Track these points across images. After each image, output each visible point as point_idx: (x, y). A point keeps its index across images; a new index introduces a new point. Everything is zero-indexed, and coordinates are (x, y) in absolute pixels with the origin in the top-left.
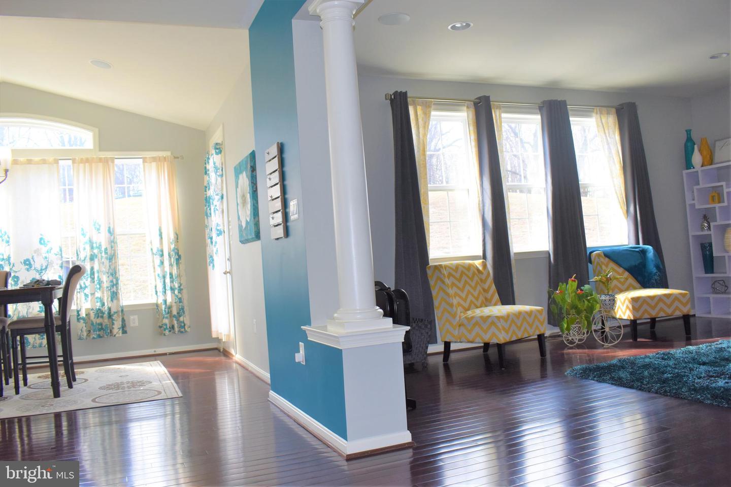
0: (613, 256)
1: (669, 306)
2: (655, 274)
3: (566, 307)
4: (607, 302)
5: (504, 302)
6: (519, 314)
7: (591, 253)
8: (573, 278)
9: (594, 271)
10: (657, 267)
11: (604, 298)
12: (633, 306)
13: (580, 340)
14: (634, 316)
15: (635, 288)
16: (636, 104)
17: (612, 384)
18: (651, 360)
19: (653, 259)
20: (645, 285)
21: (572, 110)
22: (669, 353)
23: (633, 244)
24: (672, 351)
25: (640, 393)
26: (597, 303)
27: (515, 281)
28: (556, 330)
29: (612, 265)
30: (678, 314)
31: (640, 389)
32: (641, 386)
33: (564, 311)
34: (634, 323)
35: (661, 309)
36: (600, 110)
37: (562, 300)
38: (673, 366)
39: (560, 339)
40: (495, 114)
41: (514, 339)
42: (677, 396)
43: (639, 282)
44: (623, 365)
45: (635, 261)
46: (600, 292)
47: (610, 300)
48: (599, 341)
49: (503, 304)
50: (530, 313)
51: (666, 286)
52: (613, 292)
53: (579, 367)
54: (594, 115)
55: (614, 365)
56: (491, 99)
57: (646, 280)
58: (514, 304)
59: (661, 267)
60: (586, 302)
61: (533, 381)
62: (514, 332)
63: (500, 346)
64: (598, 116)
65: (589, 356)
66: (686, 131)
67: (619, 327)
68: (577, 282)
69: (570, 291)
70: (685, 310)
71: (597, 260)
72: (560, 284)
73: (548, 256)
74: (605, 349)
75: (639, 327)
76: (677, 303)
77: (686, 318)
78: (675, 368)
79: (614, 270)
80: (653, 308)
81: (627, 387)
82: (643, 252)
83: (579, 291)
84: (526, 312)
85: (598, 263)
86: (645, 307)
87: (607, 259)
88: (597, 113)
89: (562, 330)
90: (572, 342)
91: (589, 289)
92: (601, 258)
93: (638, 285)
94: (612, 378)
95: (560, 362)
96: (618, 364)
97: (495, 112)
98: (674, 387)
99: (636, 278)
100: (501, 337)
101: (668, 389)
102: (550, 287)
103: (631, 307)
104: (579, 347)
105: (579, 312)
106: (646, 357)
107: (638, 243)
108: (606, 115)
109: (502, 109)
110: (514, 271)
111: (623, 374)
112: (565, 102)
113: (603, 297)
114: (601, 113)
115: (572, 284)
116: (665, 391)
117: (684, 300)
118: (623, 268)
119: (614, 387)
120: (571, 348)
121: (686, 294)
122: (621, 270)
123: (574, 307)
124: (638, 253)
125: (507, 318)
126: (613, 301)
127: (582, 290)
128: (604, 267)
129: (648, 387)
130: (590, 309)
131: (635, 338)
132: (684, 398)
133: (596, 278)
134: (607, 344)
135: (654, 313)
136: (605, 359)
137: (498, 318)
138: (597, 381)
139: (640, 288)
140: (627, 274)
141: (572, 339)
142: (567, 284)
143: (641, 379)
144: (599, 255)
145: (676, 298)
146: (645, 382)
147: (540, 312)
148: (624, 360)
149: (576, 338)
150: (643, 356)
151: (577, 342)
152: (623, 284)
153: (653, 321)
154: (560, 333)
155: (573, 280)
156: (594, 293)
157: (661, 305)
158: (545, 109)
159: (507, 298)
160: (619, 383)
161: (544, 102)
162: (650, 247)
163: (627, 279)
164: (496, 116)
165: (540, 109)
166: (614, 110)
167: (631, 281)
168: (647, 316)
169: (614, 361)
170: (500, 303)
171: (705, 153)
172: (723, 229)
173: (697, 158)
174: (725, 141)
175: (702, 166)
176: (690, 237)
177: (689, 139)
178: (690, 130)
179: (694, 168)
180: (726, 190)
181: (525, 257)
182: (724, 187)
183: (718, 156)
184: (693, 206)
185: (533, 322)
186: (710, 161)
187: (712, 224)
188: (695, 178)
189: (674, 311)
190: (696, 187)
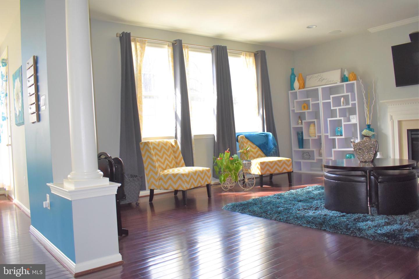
0: (250, 138)
1: (280, 167)
2: (273, 149)
3: (223, 168)
4: (246, 165)
5: (187, 165)
6: (195, 173)
7: (238, 136)
8: (227, 151)
9: (240, 146)
10: (274, 144)
11: (245, 162)
12: (261, 167)
13: (231, 187)
14: (261, 173)
15: (262, 157)
16: (266, 52)
17: (249, 215)
18: (271, 199)
19: (272, 140)
20: (267, 155)
21: (230, 53)
22: (281, 195)
23: (260, 131)
24: (282, 193)
25: (265, 220)
26: (241, 165)
27: (194, 152)
28: (217, 181)
29: (249, 143)
30: (285, 171)
31: (266, 218)
32: (266, 216)
33: (222, 170)
34: (261, 176)
35: (276, 169)
36: (245, 54)
37: (221, 163)
38: (284, 203)
39: (220, 186)
40: (185, 51)
41: (192, 187)
42: (287, 221)
43: (264, 153)
44: (255, 202)
45: (261, 142)
46: (243, 159)
47: (248, 164)
48: (241, 187)
49: (186, 166)
50: (202, 172)
51: (279, 156)
52: (250, 158)
53: (230, 204)
54: (242, 56)
55: (250, 203)
56: (183, 42)
57: (268, 152)
58: (193, 166)
59: (276, 144)
60: (235, 165)
61: (203, 213)
62: (192, 183)
63: (184, 192)
64: (244, 57)
65: (236, 196)
66: (292, 69)
67: (253, 179)
68: (230, 152)
69: (226, 158)
70: (289, 169)
71: (241, 140)
72: (220, 154)
73: (213, 137)
74: (245, 192)
75: (264, 179)
76: (285, 165)
77: (289, 174)
78: (285, 204)
79: (251, 146)
80: (272, 168)
81: (258, 216)
82: (267, 136)
83: (231, 158)
84: (200, 171)
85: (242, 142)
86: (268, 167)
87: (247, 140)
88: (243, 55)
89: (221, 181)
90: (226, 188)
91: (237, 157)
92: (243, 139)
93: (263, 155)
94: (249, 211)
95: (219, 200)
96: (253, 202)
97: (185, 50)
98: (285, 216)
99: (263, 151)
100: (185, 187)
101: (282, 217)
102: (214, 156)
103: (259, 167)
104: (230, 191)
105: (231, 171)
106: (268, 197)
107: (264, 131)
108: (249, 57)
109: (189, 49)
110: (193, 145)
111: (256, 208)
112: (226, 47)
113: (244, 162)
114: (246, 56)
115: (227, 154)
116: (280, 219)
117: (289, 164)
118: (255, 145)
119: (251, 217)
120: (226, 192)
121: (290, 160)
122: (254, 146)
123: (228, 167)
124: (264, 137)
125: (188, 175)
126: (250, 164)
127: (232, 158)
128: (245, 144)
129: (270, 217)
130: (237, 169)
131: (262, 186)
132: (291, 223)
133: (241, 151)
134: (246, 189)
135: (272, 171)
136: (245, 198)
137: (183, 175)
138: (241, 213)
139: (265, 157)
140: (257, 148)
141: (227, 186)
142: (224, 154)
143: (266, 211)
144: (242, 137)
145: (284, 162)
146: (268, 214)
147: (208, 171)
148: (256, 199)
149: (229, 186)
150: (267, 197)
151: (229, 188)
152: (255, 154)
153: (271, 176)
154: (220, 183)
155: (227, 152)
156: (239, 159)
157: (276, 166)
158: (214, 50)
159: (189, 162)
160: (254, 214)
161: (214, 46)
162: (271, 134)
163: (257, 151)
164: (185, 52)
165: (212, 50)
166: (253, 55)
167: (260, 152)
168: (268, 173)
169: (250, 200)
170: (185, 165)
171: (301, 82)
172: (309, 124)
173: (296, 84)
174: (311, 75)
175: (299, 89)
176: (292, 128)
177: (293, 74)
178: (293, 69)
179: (295, 90)
180: (311, 103)
181: (200, 138)
182: (310, 101)
183: (308, 84)
184: (293, 111)
185: (204, 177)
186: (303, 85)
187: (303, 121)
188: (295, 95)
189: (283, 170)
190: (295, 101)
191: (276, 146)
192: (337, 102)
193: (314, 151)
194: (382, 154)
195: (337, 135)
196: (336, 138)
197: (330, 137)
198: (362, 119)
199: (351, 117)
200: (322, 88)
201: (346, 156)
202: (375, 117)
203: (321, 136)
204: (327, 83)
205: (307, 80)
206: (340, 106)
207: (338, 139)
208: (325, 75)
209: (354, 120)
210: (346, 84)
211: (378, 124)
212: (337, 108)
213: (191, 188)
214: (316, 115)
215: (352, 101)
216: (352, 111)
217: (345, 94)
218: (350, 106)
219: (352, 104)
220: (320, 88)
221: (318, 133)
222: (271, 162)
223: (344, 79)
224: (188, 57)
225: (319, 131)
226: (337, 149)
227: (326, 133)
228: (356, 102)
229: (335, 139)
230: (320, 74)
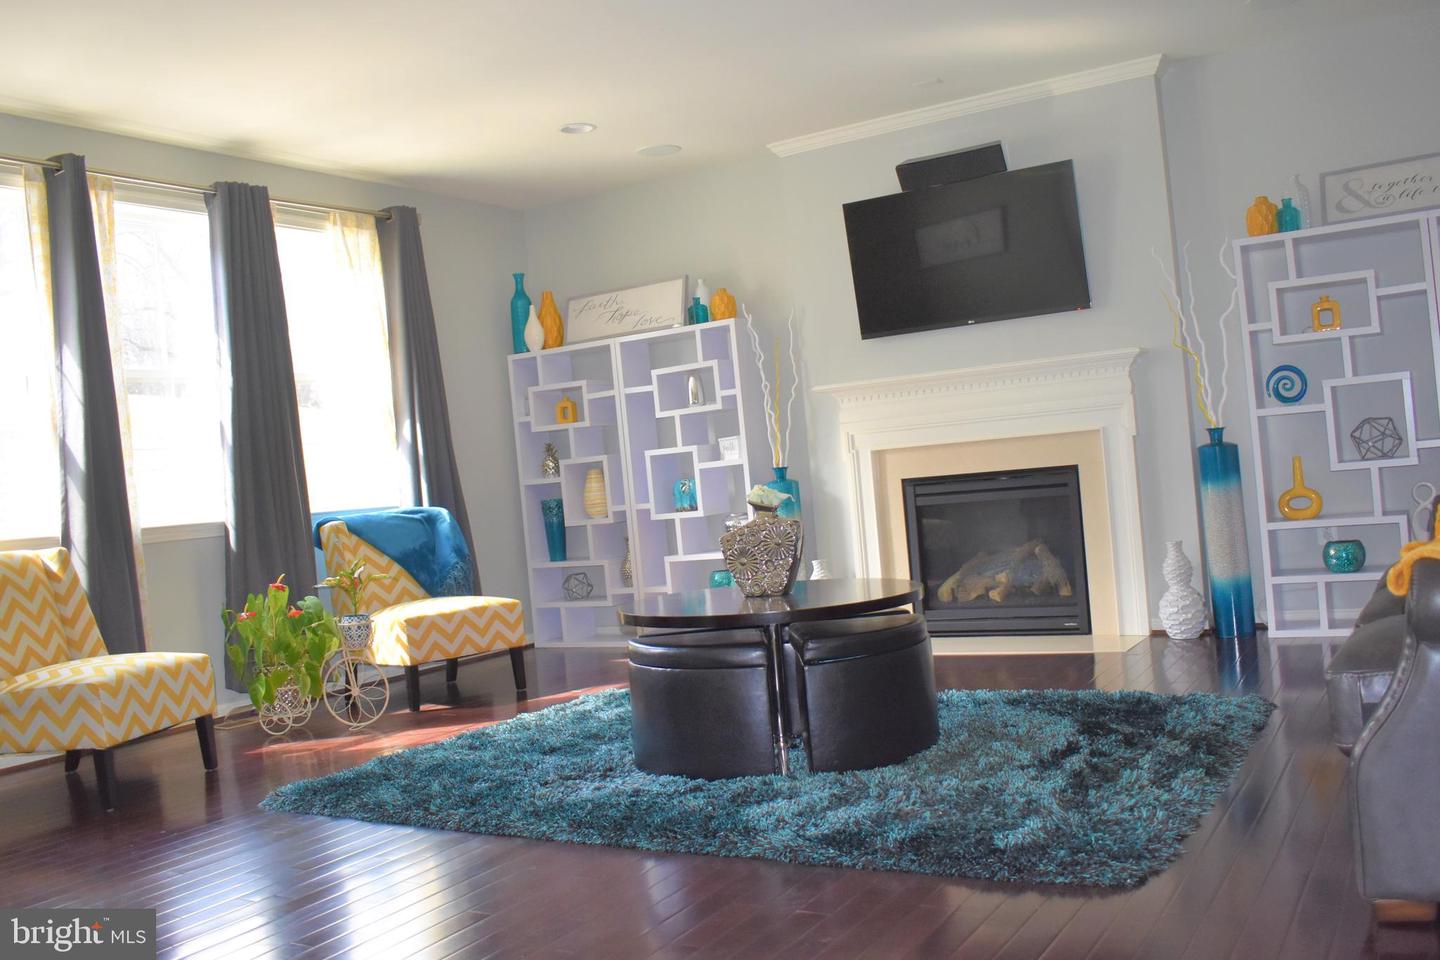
0: (365, 530)
1: (482, 632)
2: (454, 567)
3: (262, 648)
4: (353, 632)
5: (115, 646)
6: (147, 676)
7: (320, 525)
8: (278, 584)
9: (328, 564)
10: (458, 551)
11: (346, 624)
12: (409, 637)
13: (296, 720)
14: (411, 658)
15: (414, 598)
16: (418, 211)
17: (363, 820)
18: (446, 754)
19: (450, 535)
20: (433, 590)
21: (279, 211)
22: (483, 734)
23: (408, 504)
24: (488, 727)
25: (422, 834)
26: (334, 635)
27: (144, 593)
28: (244, 701)
29: (365, 550)
30: (500, 646)
31: (423, 826)
32: (425, 818)
33: (258, 658)
34: (412, 672)
35: (468, 640)
36: (341, 217)
37: (255, 634)
38: (492, 762)
39: (253, 720)
40: (98, 202)
41: (137, 733)
42: (500, 832)
43: (422, 585)
44: (389, 771)
45: (410, 544)
46: (340, 611)
47: (359, 627)
48: (339, 718)
49: (111, 653)
50: (175, 671)
51: (476, 591)
52: (368, 608)
53: (288, 787)
54: (328, 225)
55: (368, 775)
56: (88, 164)
57: (436, 579)
58: (142, 649)
59: (466, 551)
60: (309, 635)
61: (184, 833)
62: (136, 719)
63: (101, 757)
64: (338, 228)
65: (317, 754)
66: (515, 275)
67: (381, 683)
68: (287, 590)
69: (272, 612)
70: (515, 638)
71: (333, 539)
72: (251, 596)
73: (223, 534)
74: (352, 734)
75: (423, 681)
76: (497, 626)
77: (516, 654)
78: (496, 767)
79: (367, 560)
80: (450, 638)
81: (394, 823)
82: (430, 521)
83: (294, 610)
84: (166, 669)
85: (336, 547)
86: (435, 636)
87: (355, 538)
88: (335, 224)
89: (255, 701)
90: (279, 726)
91: (316, 604)
92: (340, 535)
93: (419, 591)
94: (363, 807)
95: (254, 774)
96: (378, 770)
97: (97, 196)
98: (493, 812)
99: (416, 578)
100: (105, 735)
101: (481, 817)
102: (228, 606)
103: (404, 638)
104: (297, 735)
105: (293, 659)
106: (439, 746)
107: (419, 502)
108: (355, 229)
109: (117, 192)
110: (141, 570)
111: (388, 794)
112: (265, 189)
113: (345, 622)
114: (344, 224)
115: (277, 597)
116: (476, 824)
117: (512, 618)
118: (387, 555)
119: (368, 827)
120: (278, 740)
121: (514, 605)
122: (384, 560)
123: (282, 646)
124: (418, 523)
125: (116, 687)
126: (367, 629)
127: (299, 608)
128: (348, 556)
129: (440, 820)
130: (318, 650)
131: (415, 707)
132: (515, 836)
133: (330, 580)
134: (355, 724)
135: (452, 650)
136: (342, 760)
137: (94, 688)
138: (330, 815)
139: (424, 598)
140: (396, 568)
141: (281, 720)
142: (265, 595)
143: (425, 801)
144: (336, 530)
145: (495, 615)
146: (433, 808)
147: (199, 665)
148: (391, 759)
149: (289, 716)
150: (430, 746)
151: (290, 723)
152: (389, 589)
153: (453, 666)
154: (254, 708)
155: (277, 587)
156: (324, 614)
157: (467, 631)
158: (217, 202)
159: (124, 633)
160: (381, 815)
161: (217, 185)
162: (444, 512)
163: (396, 580)
164: (99, 205)
165: (208, 199)
166: (371, 221)
167: (406, 582)
168: (438, 656)
169: (369, 765)
170: (104, 649)
171: (549, 321)
172: (583, 472)
173: (534, 332)
174: (586, 300)
175: (544, 348)
176: (522, 489)
177: (520, 293)
178: (523, 275)
179: (528, 351)
180: (587, 397)
181: (169, 539)
182: (584, 389)
183: (573, 329)
184: (526, 426)
185: (183, 692)
186: (557, 336)
187: (562, 463)
188: (530, 370)
189: (493, 642)
190: (532, 390)
191: (466, 554)
192: (675, 391)
193: (602, 566)
194: (825, 567)
195: (678, 505)
196: (677, 517)
197: (655, 517)
198: (758, 449)
199: (724, 442)
200: (622, 344)
201: (712, 578)
202: (800, 441)
203: (624, 512)
204: (637, 327)
205: (571, 314)
206: (686, 405)
207: (683, 521)
208: (630, 299)
209: (735, 452)
210: (703, 332)
211: (812, 464)
212: (677, 413)
213: (131, 737)
214: (607, 438)
215: (722, 388)
216: (725, 423)
217: (701, 364)
218: (718, 406)
219: (724, 398)
220: (615, 345)
221: (614, 503)
223: (695, 313)
224: (112, 223)
225: (619, 497)
226: (681, 557)
227: (642, 501)
228: (737, 391)
229: (673, 520)
230: (614, 295)
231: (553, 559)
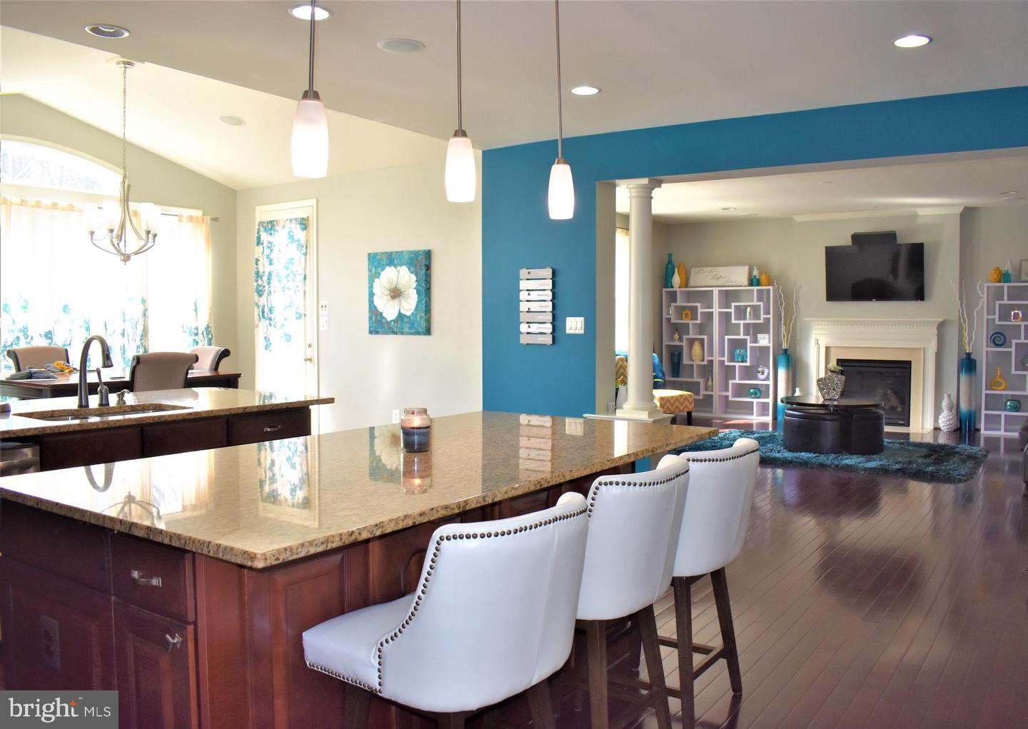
66: (668, 254)
70: (691, 408)
76: (686, 402)
77: (689, 414)
117: (691, 400)
121: (692, 395)
168: (668, 412)
171: (683, 276)
172: (692, 342)
173: (676, 280)
174: (699, 268)
175: (680, 287)
176: (664, 346)
177: (670, 262)
178: (671, 255)
179: (672, 287)
180: (700, 310)
182: (699, 307)
183: (693, 281)
184: (669, 320)
186: (686, 283)
187: (685, 337)
188: (673, 297)
190: (673, 304)
192: (741, 312)
193: (699, 382)
194: (801, 391)
195: (736, 360)
196: (737, 365)
197: (726, 363)
198: (777, 343)
199: (759, 336)
200: (719, 291)
201: (750, 390)
202: (794, 340)
203: (712, 361)
204: (726, 284)
205: (692, 274)
206: (745, 319)
207: (739, 366)
208: (722, 271)
209: (764, 340)
210: (758, 290)
211: (798, 348)
212: (742, 322)
214: (705, 327)
216: (762, 328)
217: (755, 303)
218: (761, 321)
219: (764, 318)
220: (716, 291)
221: (708, 356)
222: (672, 397)
223: (753, 282)
225: (711, 354)
226: (737, 381)
227: (719, 357)
228: (771, 316)
229: (735, 366)
230: (714, 268)
231: (673, 377)
